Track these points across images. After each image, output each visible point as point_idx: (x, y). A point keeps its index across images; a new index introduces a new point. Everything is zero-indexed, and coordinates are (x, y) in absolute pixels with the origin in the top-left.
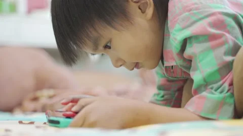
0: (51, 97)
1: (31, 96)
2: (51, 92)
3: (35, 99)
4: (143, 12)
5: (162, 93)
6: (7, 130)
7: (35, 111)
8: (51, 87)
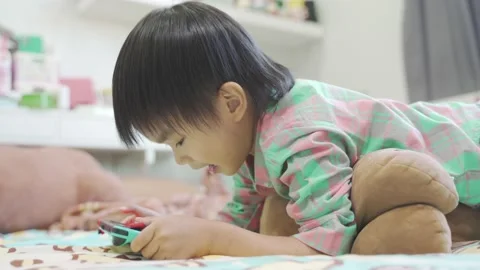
0: (96, 211)
1: (72, 209)
2: (97, 205)
3: (77, 213)
4: (232, 111)
5: (241, 207)
6: (36, 262)
7: (76, 229)
8: (97, 199)
